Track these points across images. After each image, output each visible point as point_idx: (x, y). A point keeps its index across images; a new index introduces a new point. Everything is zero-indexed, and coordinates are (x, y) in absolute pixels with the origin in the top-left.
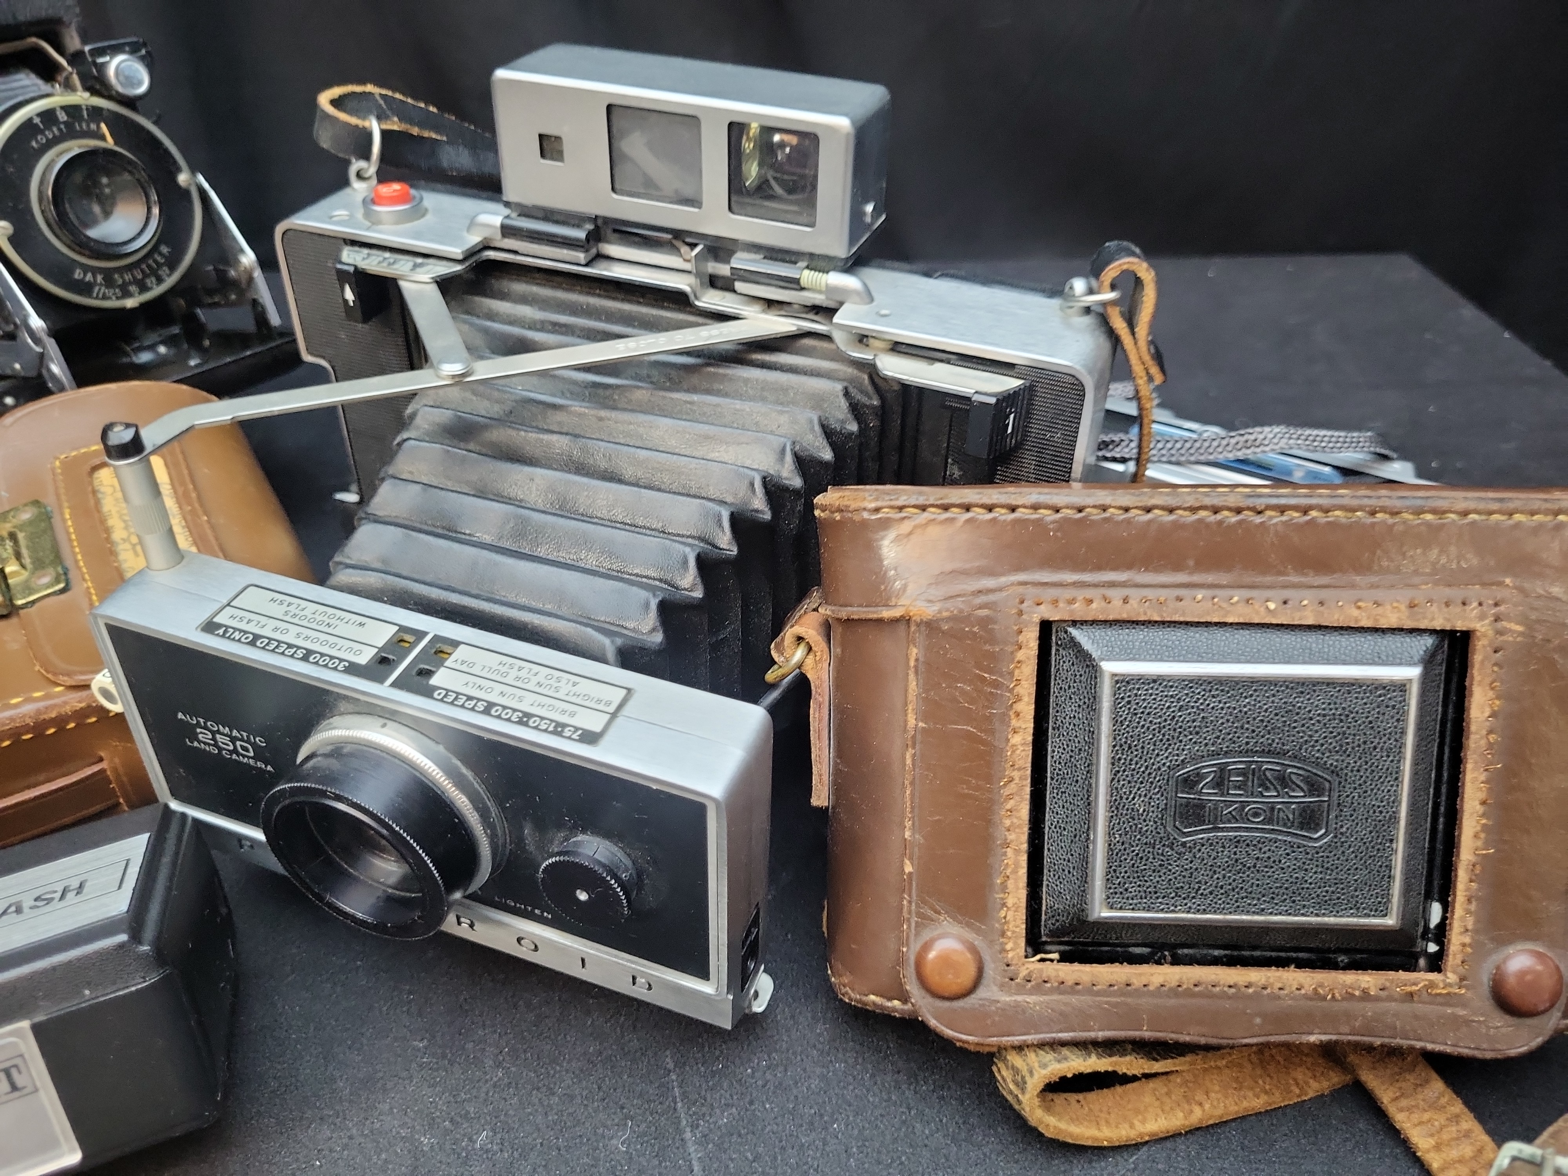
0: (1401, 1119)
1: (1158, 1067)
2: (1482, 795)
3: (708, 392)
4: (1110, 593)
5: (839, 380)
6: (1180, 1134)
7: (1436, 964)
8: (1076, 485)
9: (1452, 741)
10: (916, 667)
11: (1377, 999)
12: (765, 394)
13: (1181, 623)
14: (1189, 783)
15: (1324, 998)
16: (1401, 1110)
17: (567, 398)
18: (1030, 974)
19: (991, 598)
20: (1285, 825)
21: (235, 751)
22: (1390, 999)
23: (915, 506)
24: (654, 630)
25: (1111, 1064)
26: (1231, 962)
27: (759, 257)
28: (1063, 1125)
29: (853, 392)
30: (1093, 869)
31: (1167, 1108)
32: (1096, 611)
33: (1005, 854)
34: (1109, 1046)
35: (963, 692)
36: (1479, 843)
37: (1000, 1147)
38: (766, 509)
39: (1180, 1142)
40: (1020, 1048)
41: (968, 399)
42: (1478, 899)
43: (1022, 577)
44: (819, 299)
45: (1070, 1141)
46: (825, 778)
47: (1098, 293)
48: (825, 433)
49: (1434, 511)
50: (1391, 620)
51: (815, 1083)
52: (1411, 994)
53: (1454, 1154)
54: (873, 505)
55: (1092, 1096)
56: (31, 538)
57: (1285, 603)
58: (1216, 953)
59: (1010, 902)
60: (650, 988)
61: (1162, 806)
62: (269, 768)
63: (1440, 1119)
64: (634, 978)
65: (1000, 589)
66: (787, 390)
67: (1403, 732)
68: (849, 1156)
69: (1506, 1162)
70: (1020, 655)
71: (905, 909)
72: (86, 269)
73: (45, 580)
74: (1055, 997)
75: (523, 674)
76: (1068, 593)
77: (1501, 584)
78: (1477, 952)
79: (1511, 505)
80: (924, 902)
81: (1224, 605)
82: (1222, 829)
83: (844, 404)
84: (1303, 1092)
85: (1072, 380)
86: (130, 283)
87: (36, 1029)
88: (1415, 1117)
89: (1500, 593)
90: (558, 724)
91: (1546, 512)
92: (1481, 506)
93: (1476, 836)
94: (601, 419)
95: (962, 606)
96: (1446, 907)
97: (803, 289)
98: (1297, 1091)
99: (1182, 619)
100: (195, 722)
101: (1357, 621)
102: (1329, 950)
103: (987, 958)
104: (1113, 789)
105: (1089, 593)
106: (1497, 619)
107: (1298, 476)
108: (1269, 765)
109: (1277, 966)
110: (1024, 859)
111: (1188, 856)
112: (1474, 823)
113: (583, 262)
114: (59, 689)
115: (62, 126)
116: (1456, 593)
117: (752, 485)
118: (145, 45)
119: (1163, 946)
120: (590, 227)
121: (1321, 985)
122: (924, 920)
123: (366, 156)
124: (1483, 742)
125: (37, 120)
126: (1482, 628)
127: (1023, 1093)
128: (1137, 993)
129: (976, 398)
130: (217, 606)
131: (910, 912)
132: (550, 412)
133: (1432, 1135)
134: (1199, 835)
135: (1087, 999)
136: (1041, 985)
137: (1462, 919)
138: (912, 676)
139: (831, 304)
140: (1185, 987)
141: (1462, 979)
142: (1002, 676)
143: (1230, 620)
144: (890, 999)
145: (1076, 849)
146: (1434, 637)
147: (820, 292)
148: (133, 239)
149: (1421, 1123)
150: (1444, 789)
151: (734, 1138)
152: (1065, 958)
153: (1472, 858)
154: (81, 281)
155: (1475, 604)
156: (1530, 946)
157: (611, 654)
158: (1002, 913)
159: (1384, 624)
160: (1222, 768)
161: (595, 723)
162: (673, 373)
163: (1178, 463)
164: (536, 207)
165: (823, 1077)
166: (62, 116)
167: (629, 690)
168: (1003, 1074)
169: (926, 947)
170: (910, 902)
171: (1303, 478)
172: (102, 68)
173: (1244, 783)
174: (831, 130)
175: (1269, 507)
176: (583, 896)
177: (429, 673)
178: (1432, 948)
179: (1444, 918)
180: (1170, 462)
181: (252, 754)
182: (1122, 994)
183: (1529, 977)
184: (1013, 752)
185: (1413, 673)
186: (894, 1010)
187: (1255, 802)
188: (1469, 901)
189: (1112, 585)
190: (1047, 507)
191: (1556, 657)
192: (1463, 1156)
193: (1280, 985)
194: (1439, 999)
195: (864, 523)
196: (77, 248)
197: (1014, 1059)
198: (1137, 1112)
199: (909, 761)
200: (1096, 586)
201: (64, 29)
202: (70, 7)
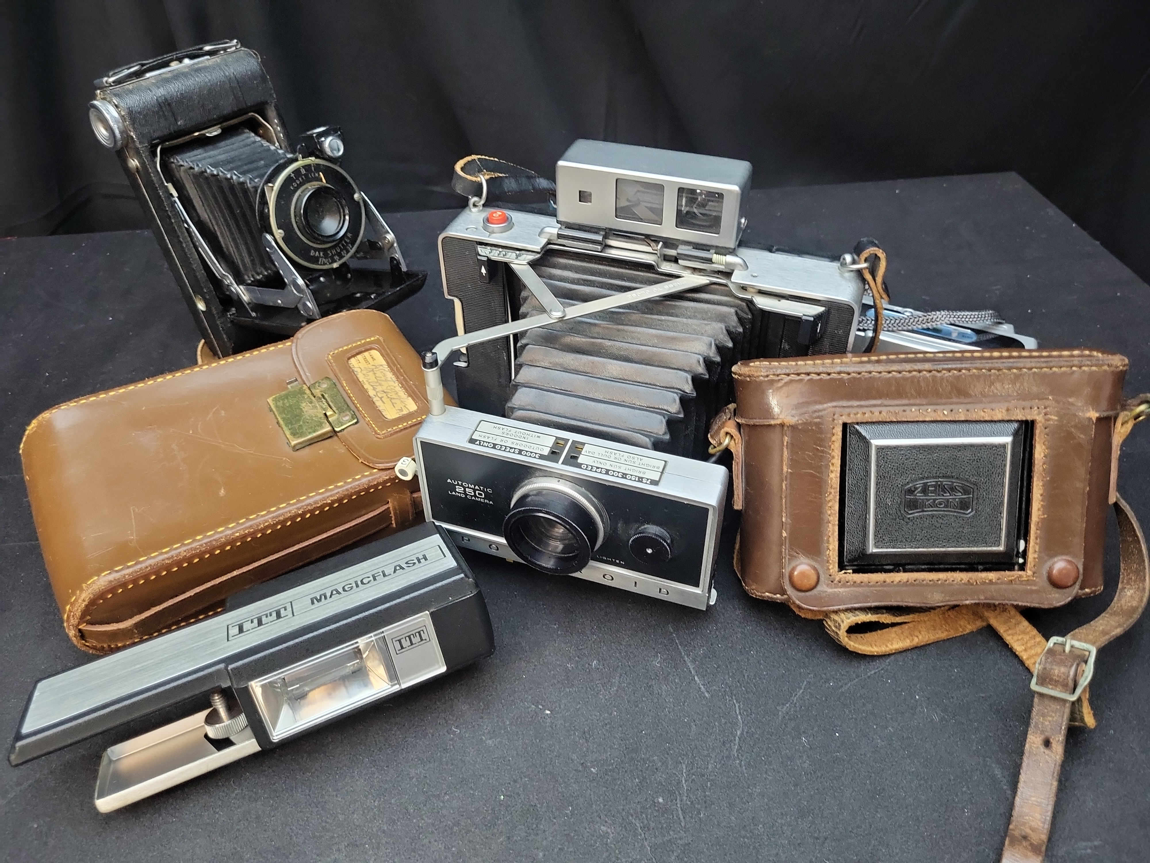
0: (1009, 639)
1: (898, 619)
2: (1041, 492)
3: (668, 314)
4: (873, 409)
5: (731, 306)
6: (909, 650)
7: (1022, 567)
8: (849, 355)
9: (1028, 468)
10: (787, 445)
11: (996, 583)
12: (696, 314)
13: (905, 422)
14: (911, 491)
15: (972, 584)
16: (1009, 635)
17: (597, 320)
18: (840, 579)
19: (820, 414)
20: (954, 508)
21: (475, 496)
22: (1002, 583)
23: (785, 374)
24: (665, 434)
25: (878, 618)
26: (930, 570)
27: (691, 248)
28: (856, 646)
29: (739, 312)
30: (869, 531)
31: (902, 639)
32: (868, 417)
33: (828, 526)
34: (876, 610)
35: (809, 456)
36: (1040, 513)
37: (827, 658)
38: (706, 373)
39: (909, 654)
40: (836, 612)
41: (800, 318)
42: (1040, 538)
43: (834, 404)
44: (722, 268)
45: (860, 652)
46: (741, 496)
47: (859, 264)
48: (729, 334)
49: (1016, 368)
50: (998, 416)
51: (739, 635)
52: (1011, 581)
53: (1033, 652)
54: (765, 374)
55: (868, 635)
56: (331, 396)
57: (952, 411)
58: (923, 567)
59: (831, 547)
60: (668, 593)
61: (899, 502)
62: (491, 502)
63: (1026, 638)
64: (660, 589)
65: (824, 410)
66: (707, 312)
67: (1005, 465)
68: (761, 664)
69: (1052, 645)
70: (834, 438)
71: (783, 553)
72: (316, 250)
73: (347, 418)
74: (852, 589)
75: (617, 456)
76: (854, 411)
77: (1048, 399)
78: (1040, 561)
79: (1051, 364)
80: (792, 549)
81: (924, 413)
82: (926, 511)
83: (735, 318)
84: (964, 630)
85: (848, 307)
86: (335, 255)
87: (432, 614)
88: (1015, 638)
89: (1047, 403)
90: (639, 478)
91: (1067, 367)
92: (1038, 365)
93: (1039, 510)
94: (619, 330)
95: (807, 418)
96: (1026, 542)
97: (713, 263)
98: (961, 630)
99: (906, 420)
100: (456, 483)
101: (983, 417)
102: (974, 563)
103: (821, 573)
104: (877, 495)
105: (865, 410)
106: (1046, 414)
107: (954, 336)
108: (946, 482)
109: (951, 571)
110: (837, 528)
111: (911, 524)
112: (1038, 504)
113: (600, 250)
114: (375, 471)
115: (303, 177)
116: (1027, 404)
117: (699, 362)
118: (340, 129)
119: (899, 565)
120: (603, 233)
121: (971, 578)
122: (792, 558)
123: (479, 195)
124: (1041, 468)
125: (293, 175)
126: (1039, 419)
127: (839, 630)
128: (889, 585)
129: (804, 318)
130: (472, 432)
131: (785, 554)
132: (592, 328)
133: (1023, 645)
134: (916, 514)
135: (867, 589)
136: (845, 584)
137: (1034, 546)
138: (785, 449)
139: (728, 271)
140: (910, 581)
141: (1034, 573)
142: (825, 447)
143: (927, 419)
144: (775, 594)
145: (861, 523)
146: (1018, 423)
147: (722, 265)
148: (338, 232)
149: (1018, 640)
150: (1025, 490)
151: (707, 659)
152: (854, 572)
153: (1037, 519)
154: (314, 256)
155: (1036, 408)
156: (1064, 557)
157: (650, 445)
158: (828, 553)
159: (996, 419)
160: (925, 484)
161: (656, 477)
162: (649, 305)
163: (893, 331)
164: (574, 224)
165: (742, 633)
166: (303, 171)
167: (665, 461)
168: (830, 624)
169: (794, 569)
170: (785, 550)
171: (957, 337)
172: (321, 144)
173: (935, 490)
174: (729, 191)
175: (943, 369)
176: (649, 551)
177: (576, 458)
178: (1021, 561)
179: (1026, 547)
180: (888, 331)
181: (483, 496)
182: (881, 586)
183: (1064, 571)
184: (831, 481)
185: (1008, 440)
186: (777, 599)
187: (939, 499)
188: (1036, 538)
189: (875, 406)
190: (844, 373)
191: (1073, 430)
192: (1037, 653)
193: (952, 579)
194: (1024, 583)
195: (761, 382)
196: (314, 240)
197: (834, 617)
198: (889, 641)
199: (784, 487)
200: (867, 406)
201: (268, 107)
202: (271, 95)
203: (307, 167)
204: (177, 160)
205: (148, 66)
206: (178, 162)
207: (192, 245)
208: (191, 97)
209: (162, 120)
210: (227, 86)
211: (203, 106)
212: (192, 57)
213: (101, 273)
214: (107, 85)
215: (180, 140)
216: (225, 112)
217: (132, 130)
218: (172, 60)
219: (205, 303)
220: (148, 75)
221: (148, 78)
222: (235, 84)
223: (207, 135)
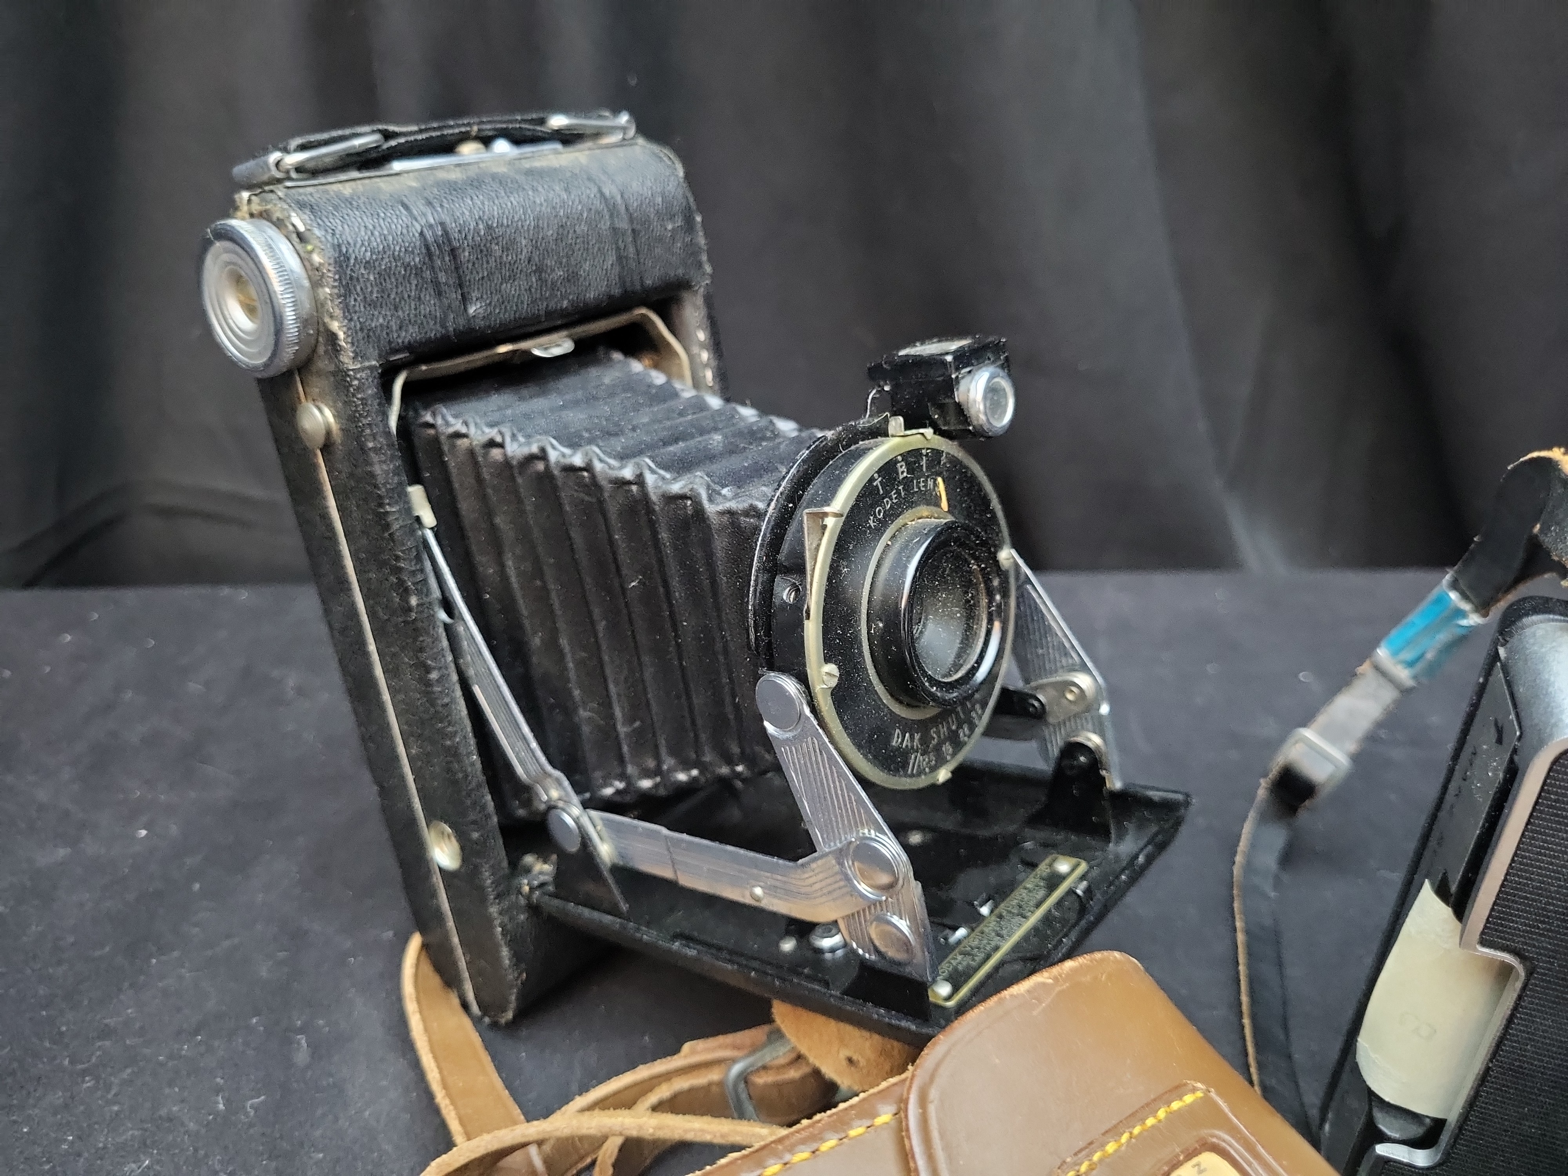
72: (905, 726)
86: (945, 740)
115: (900, 488)
125: (877, 479)
154: (900, 749)
166: (902, 471)
196: (906, 696)
201: (686, 296)
202: (700, 265)
203: (912, 457)
204: (444, 418)
205: (402, 140)
206: (447, 424)
207: (455, 677)
208: (513, 241)
209: (429, 297)
210: (605, 225)
211: (539, 270)
212: (518, 139)
213: (129, 695)
214: (279, 175)
215: (460, 363)
216: (591, 295)
217: (338, 312)
218: (465, 138)
219: (462, 848)
220: (397, 166)
221: (397, 174)
222: (623, 224)
223: (537, 352)
